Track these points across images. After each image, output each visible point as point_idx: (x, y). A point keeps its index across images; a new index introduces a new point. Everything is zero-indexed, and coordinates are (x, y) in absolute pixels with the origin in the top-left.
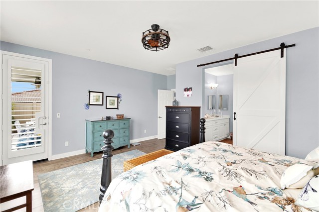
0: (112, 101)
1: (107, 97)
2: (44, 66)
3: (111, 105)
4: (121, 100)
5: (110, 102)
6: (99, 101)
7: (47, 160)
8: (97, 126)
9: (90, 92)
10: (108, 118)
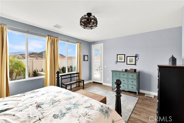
0: (131, 60)
1: (127, 57)
2: (101, 47)
3: (130, 62)
4: (138, 59)
5: (129, 61)
6: (122, 60)
7: (102, 84)
8: (114, 74)
9: (117, 55)
10: (126, 71)
